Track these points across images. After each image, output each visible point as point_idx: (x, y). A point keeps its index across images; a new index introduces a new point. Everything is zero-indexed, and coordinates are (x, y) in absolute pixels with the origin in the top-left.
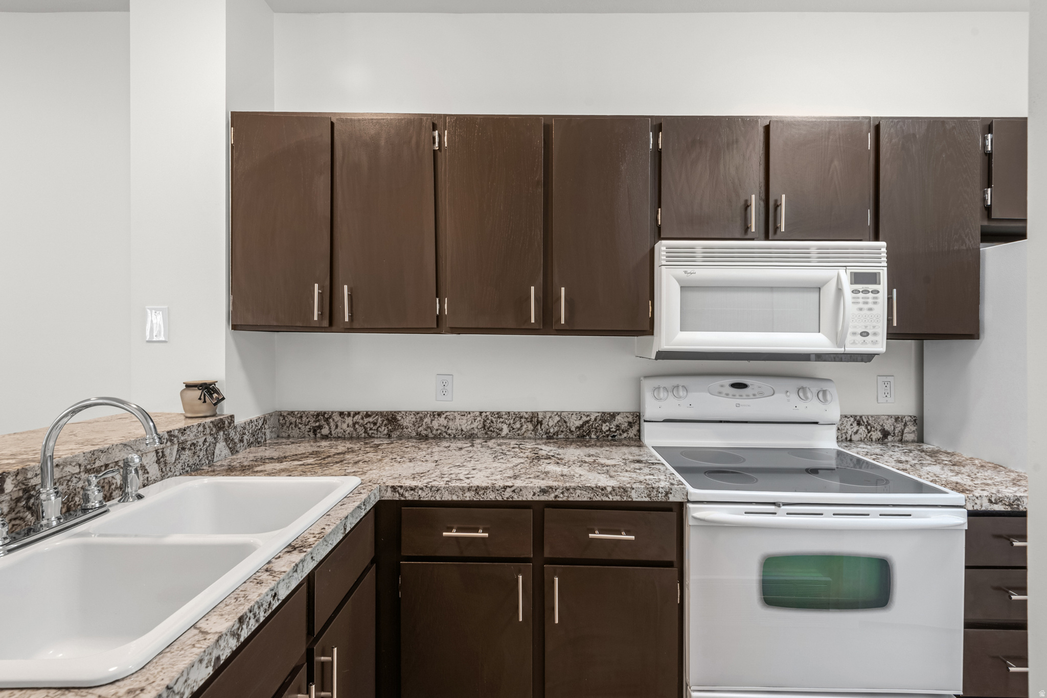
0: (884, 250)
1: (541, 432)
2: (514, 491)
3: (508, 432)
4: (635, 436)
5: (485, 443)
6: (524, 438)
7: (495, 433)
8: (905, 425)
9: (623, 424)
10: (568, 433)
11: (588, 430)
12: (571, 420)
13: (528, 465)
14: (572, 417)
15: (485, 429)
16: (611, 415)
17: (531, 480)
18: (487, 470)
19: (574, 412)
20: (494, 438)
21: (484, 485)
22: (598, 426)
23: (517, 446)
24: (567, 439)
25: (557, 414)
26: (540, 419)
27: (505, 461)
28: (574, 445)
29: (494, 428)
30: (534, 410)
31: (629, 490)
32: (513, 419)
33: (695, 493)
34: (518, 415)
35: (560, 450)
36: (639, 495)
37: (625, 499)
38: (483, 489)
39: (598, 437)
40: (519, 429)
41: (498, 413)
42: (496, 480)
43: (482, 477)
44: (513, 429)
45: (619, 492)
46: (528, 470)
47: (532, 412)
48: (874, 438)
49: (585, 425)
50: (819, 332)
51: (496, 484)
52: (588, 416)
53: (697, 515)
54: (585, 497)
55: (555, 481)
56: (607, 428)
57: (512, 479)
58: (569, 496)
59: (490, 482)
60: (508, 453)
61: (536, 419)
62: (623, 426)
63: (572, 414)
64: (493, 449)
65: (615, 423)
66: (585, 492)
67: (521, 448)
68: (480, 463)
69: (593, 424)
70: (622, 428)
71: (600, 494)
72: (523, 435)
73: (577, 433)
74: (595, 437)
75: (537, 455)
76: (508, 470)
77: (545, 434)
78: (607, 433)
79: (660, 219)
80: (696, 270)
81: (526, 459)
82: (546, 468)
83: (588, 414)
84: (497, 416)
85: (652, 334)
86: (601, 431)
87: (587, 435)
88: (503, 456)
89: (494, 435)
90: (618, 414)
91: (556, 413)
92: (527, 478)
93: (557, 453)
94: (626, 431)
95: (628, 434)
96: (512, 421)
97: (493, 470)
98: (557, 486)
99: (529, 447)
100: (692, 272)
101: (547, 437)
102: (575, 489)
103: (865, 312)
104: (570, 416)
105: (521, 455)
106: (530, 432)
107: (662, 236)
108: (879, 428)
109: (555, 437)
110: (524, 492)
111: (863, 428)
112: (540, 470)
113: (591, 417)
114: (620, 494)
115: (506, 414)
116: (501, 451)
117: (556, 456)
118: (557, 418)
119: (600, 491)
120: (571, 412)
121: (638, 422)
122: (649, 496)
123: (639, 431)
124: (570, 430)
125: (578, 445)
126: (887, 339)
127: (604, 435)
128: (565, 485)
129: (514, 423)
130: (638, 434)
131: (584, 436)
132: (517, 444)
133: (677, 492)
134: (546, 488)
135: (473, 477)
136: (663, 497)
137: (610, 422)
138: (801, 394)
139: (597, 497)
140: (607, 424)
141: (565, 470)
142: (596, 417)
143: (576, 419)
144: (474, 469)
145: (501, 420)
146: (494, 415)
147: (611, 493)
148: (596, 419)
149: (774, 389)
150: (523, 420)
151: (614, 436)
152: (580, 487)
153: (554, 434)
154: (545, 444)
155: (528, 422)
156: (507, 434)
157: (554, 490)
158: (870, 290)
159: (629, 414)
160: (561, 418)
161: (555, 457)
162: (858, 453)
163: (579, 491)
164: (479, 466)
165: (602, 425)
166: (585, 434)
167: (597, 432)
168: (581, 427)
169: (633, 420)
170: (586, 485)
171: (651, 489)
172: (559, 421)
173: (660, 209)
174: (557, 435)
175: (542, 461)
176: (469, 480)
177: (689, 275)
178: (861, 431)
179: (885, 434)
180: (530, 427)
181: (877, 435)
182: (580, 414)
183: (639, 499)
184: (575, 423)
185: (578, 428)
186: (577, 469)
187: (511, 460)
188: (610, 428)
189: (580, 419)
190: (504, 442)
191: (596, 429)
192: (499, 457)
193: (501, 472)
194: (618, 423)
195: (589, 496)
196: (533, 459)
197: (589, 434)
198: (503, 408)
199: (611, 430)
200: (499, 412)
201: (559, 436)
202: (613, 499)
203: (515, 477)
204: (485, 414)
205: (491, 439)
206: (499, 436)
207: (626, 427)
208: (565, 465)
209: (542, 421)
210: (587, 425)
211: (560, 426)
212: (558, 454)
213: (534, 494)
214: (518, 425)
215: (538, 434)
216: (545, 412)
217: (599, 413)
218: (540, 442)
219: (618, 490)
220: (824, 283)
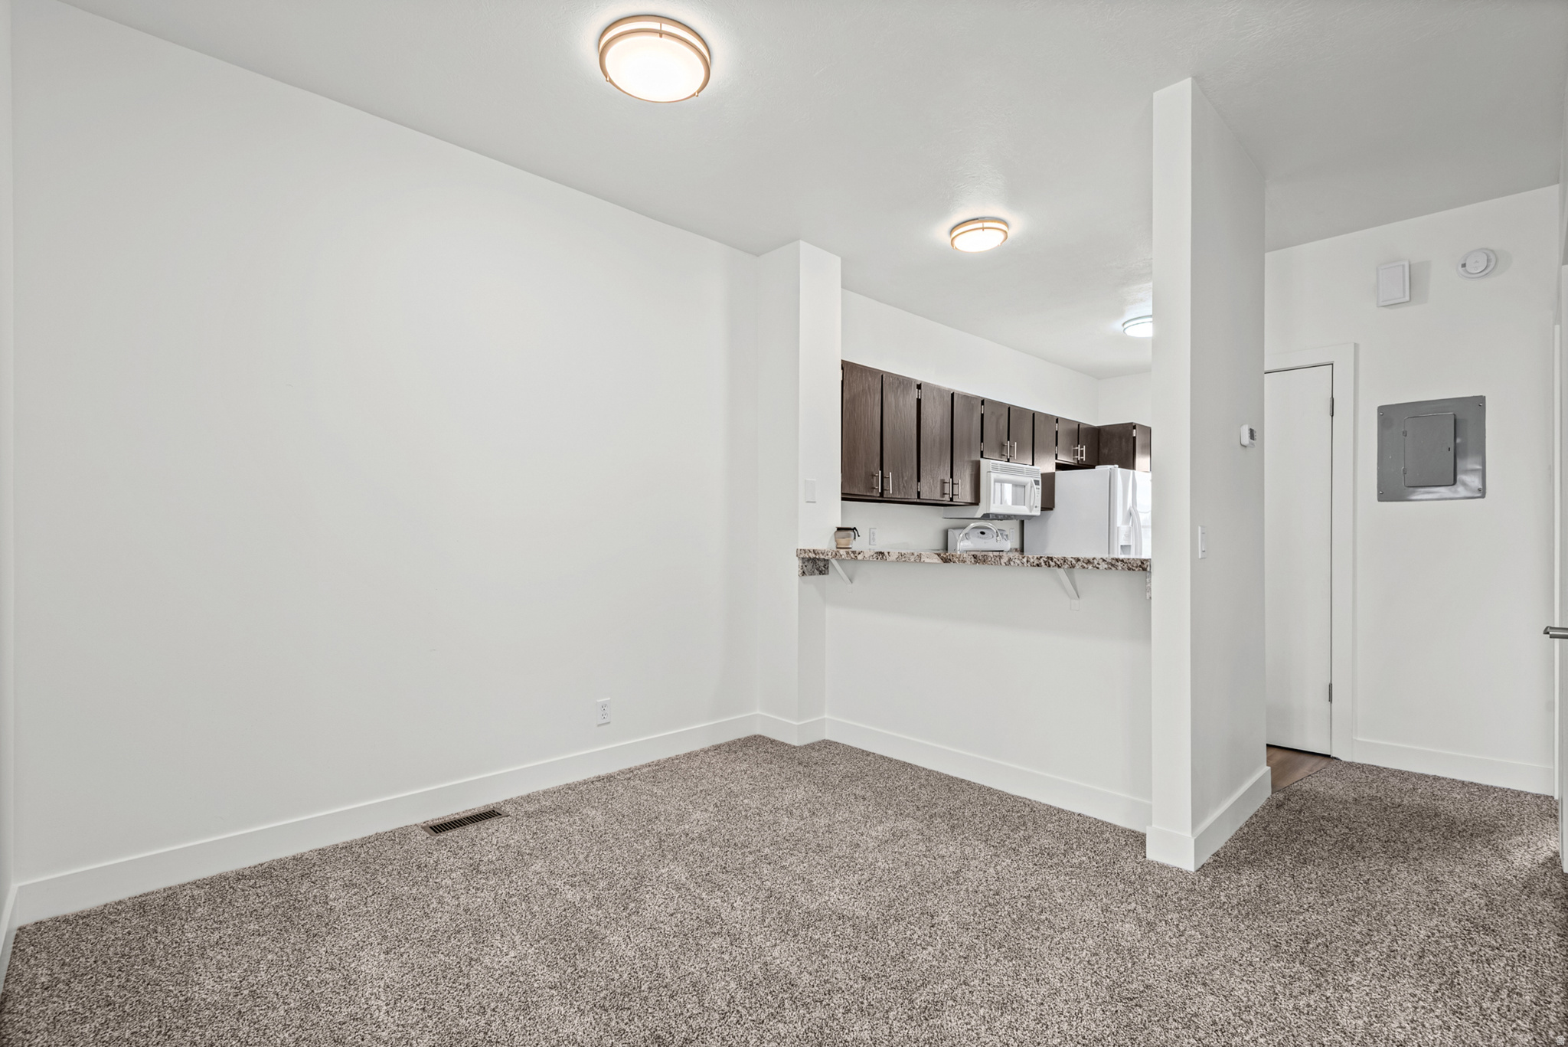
50: (1025, 507)
79: (982, 448)
85: (978, 505)
103: (1036, 498)
107: (985, 456)
126: (1041, 510)
158: (1037, 491)
220: (1027, 484)
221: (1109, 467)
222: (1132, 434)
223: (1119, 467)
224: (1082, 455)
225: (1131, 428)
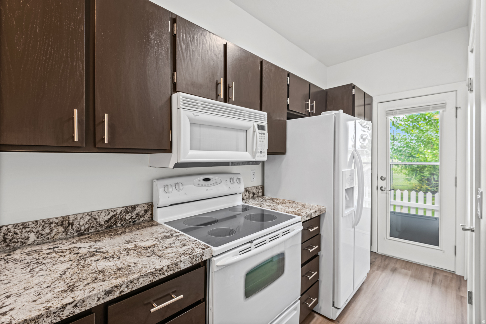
0: (266, 116)
1: (72, 231)
2: (76, 306)
3: (36, 239)
4: (149, 218)
5: (9, 257)
6: (55, 241)
7: (19, 243)
8: (259, 190)
9: (141, 212)
10: (98, 227)
11: (115, 221)
12: (100, 216)
13: (76, 268)
14: (102, 215)
15: (7, 242)
16: (133, 207)
17: (92, 286)
18: (28, 291)
19: (102, 210)
20: (18, 248)
21: (34, 314)
22: (123, 217)
23: (51, 250)
24: (97, 232)
25: (88, 214)
26: (71, 221)
27: (48, 272)
28: (107, 236)
29: (17, 239)
30: (64, 215)
31: (179, 263)
32: (41, 227)
33: (216, 250)
34: (47, 222)
35: (98, 244)
36: (185, 264)
37: (176, 271)
38: (34, 320)
39: (122, 224)
40: (48, 234)
41: (23, 224)
42: (48, 302)
43: (26, 304)
44: (42, 235)
45: (172, 267)
46: (80, 276)
47: (63, 217)
48: (251, 197)
49: (113, 218)
50: (246, 151)
51: (50, 307)
52: (115, 211)
53: (218, 264)
54: (146, 281)
55: (117, 278)
56: (130, 217)
57: (69, 293)
58: (133, 286)
59: (41, 307)
60: (44, 261)
61: (67, 222)
62: (141, 213)
63: (101, 212)
64: (24, 262)
65: (135, 212)
66: (146, 278)
67: (58, 252)
68: (14, 285)
69: (119, 216)
70: (140, 215)
71: (158, 275)
72: (53, 237)
73: (106, 225)
74: (120, 225)
75: (79, 255)
76: (57, 282)
77: (77, 232)
78: (129, 221)
79: (175, 78)
80: (199, 114)
81: (70, 263)
82: (99, 267)
83: (115, 209)
84: (21, 227)
85: (171, 152)
86: (125, 220)
87: (114, 225)
88: (41, 267)
89: (19, 245)
90: (138, 206)
91: (86, 214)
92: (85, 286)
93: (98, 247)
94: (143, 216)
95: (144, 218)
96: (40, 229)
97: (36, 289)
98: (122, 283)
99: (65, 248)
100: (197, 115)
101: (78, 234)
102: (138, 279)
103: (262, 142)
104: (99, 214)
105: (62, 259)
106: (61, 234)
107: (177, 90)
108: (252, 192)
109: (86, 232)
110: (87, 302)
111: (247, 193)
112: (94, 271)
113: (117, 212)
114: (173, 268)
115: (33, 223)
116: (36, 261)
117: (99, 250)
118: (89, 218)
119: (158, 272)
120: (100, 210)
121: (151, 209)
122: (191, 262)
123: (152, 214)
124: (99, 224)
125: (111, 235)
126: (267, 155)
127: (127, 222)
128: (129, 280)
129: (42, 230)
130: (151, 216)
131: (112, 226)
132: (50, 249)
133: (207, 253)
134: (110, 289)
135: (12, 310)
136: (199, 260)
137: (132, 212)
138: (231, 181)
139: (156, 278)
140: (130, 214)
141: (119, 264)
142: (121, 210)
143: (105, 215)
144: (8, 297)
145: (27, 230)
146: (19, 226)
147: (166, 271)
148: (121, 213)
149: (221, 180)
150: (53, 225)
151: (135, 221)
152: (143, 276)
153: (85, 231)
154: (80, 241)
155: (59, 226)
156: (35, 241)
157: (119, 287)
158: (263, 133)
159: (145, 205)
160: (92, 217)
161: (98, 252)
162: (252, 205)
163: (142, 279)
164: (14, 291)
165: (126, 216)
166: (112, 225)
167: (122, 221)
168: (109, 220)
169: (148, 208)
170: (147, 272)
171: (193, 257)
172: (90, 219)
173: (175, 73)
174: (88, 231)
175: (89, 259)
176: (7, 317)
177: (195, 116)
178: (247, 195)
179: (254, 194)
180: (61, 229)
181: (251, 195)
182: (108, 211)
183: (185, 267)
184: (103, 218)
185: (107, 221)
186: (128, 258)
187: (53, 269)
188: (131, 217)
189: (108, 215)
190: (33, 249)
191: (121, 219)
192: (37, 269)
193: (49, 289)
194: (137, 212)
195: (150, 280)
196: (78, 260)
197: (115, 224)
198: (29, 218)
199: (133, 217)
200: (25, 223)
201: (90, 231)
202: (167, 275)
203: (71, 288)
204: (6, 228)
205: (15, 250)
206: (24, 245)
207: (143, 214)
208: (114, 258)
209: (73, 222)
210: (114, 218)
211: (91, 223)
212: (99, 249)
213: (99, 299)
214: (47, 230)
215: (69, 234)
216: (76, 215)
217: (123, 207)
218: (74, 240)
219: (171, 266)
220: (249, 128)
221: (334, 112)
222: (352, 92)
223: (344, 112)
224: (312, 109)
225: (351, 87)
